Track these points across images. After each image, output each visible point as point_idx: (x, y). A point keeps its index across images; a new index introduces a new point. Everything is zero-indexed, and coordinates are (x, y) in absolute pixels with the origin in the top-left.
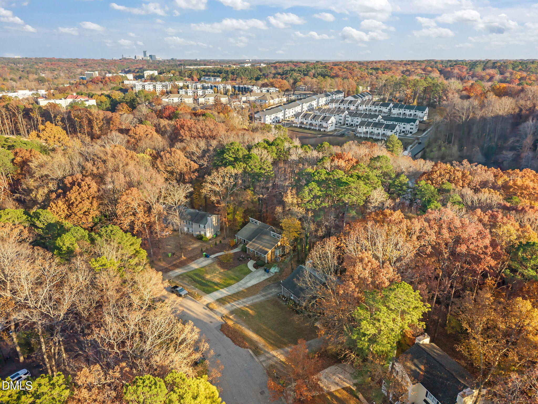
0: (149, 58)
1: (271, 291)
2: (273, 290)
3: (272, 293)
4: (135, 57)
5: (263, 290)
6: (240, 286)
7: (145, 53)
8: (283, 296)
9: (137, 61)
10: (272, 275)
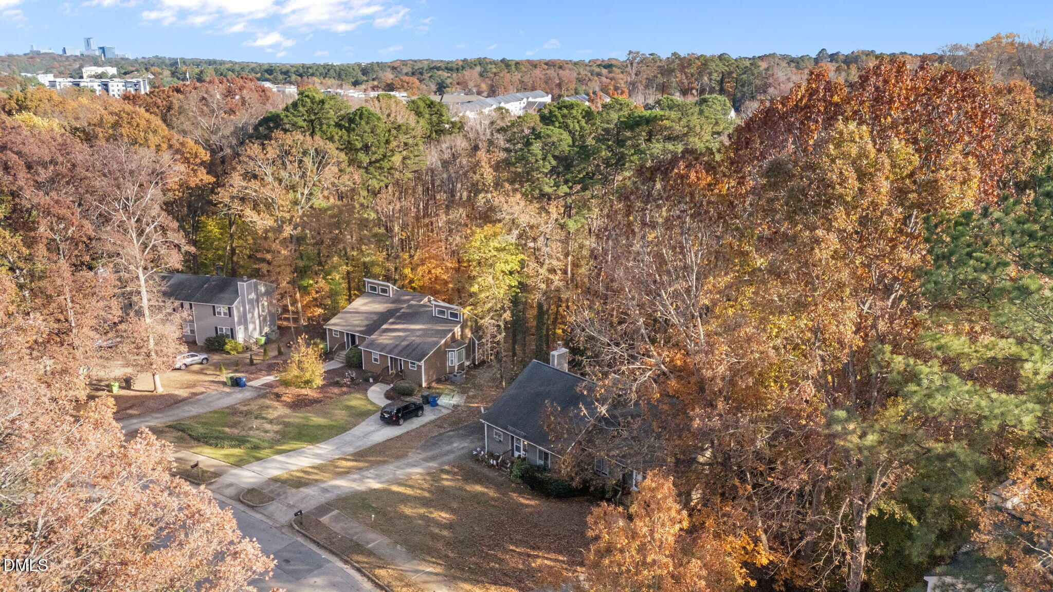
0: (98, 53)
1: (448, 448)
2: (455, 445)
3: (452, 452)
4: (64, 50)
5: (425, 448)
6: (350, 443)
7: (88, 42)
8: (491, 455)
9: (68, 57)
10: (445, 412)
